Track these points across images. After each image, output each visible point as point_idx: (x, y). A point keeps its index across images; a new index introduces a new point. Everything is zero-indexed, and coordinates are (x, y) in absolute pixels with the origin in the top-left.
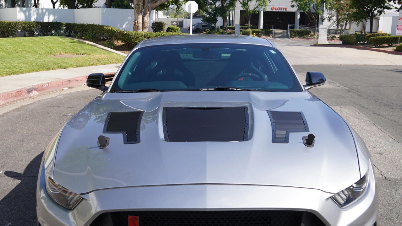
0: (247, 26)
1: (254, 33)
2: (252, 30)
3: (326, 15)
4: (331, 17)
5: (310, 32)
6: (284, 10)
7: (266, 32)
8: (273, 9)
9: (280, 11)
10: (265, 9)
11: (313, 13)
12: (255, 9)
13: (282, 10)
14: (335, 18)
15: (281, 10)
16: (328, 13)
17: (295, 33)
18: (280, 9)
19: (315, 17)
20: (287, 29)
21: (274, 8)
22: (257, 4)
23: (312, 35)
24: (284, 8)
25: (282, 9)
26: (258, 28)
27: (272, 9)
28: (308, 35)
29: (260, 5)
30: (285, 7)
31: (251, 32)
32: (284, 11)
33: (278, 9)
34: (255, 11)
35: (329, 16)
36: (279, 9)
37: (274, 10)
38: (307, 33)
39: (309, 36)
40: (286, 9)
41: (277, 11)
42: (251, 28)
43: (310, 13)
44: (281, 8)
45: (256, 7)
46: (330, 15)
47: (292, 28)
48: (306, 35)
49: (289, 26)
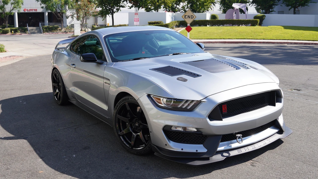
0: (5, 25)
1: (13, 31)
2: (10, 29)
3: (68, 13)
4: (73, 15)
5: (58, 27)
6: (34, 11)
7: (22, 29)
8: (25, 10)
9: (31, 12)
10: (19, 11)
11: (59, 13)
12: (11, 11)
13: (33, 11)
14: (76, 15)
15: (32, 11)
16: (70, 12)
17: (46, 29)
18: (31, 11)
19: (60, 15)
20: (38, 26)
21: (26, 10)
22: (12, 7)
23: (60, 30)
24: (34, 10)
25: (33, 10)
26: (14, 27)
27: (24, 10)
28: (57, 30)
29: (15, 7)
30: (36, 9)
31: (10, 31)
32: (35, 12)
33: (29, 10)
34: (11, 13)
35: (72, 14)
36: (30, 10)
37: (26, 12)
38: (56, 29)
39: (58, 31)
40: (36, 10)
41: (29, 12)
42: (9, 27)
43: (56, 13)
44: (32, 10)
45: (11, 9)
46: (72, 13)
47: (43, 25)
48: (55, 30)
49: (40, 24)
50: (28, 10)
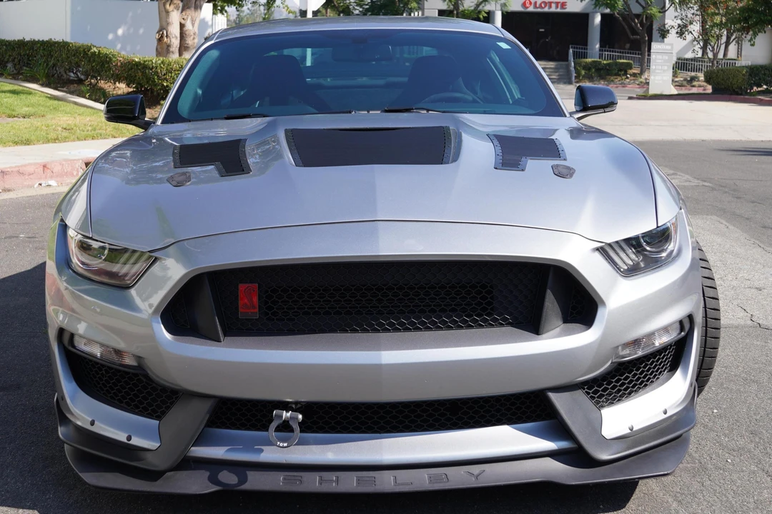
3: (672, 19)
4: (686, 26)
5: (629, 66)
6: (557, 7)
8: (528, 5)
9: (546, 9)
10: (505, 5)
11: (638, 16)
12: (478, 5)
13: (553, 9)
14: (696, 28)
15: (550, 7)
16: (677, 14)
17: (589, 69)
18: (545, 6)
19: (642, 24)
20: (566, 59)
21: (531, 3)
23: (634, 75)
24: (557, 3)
25: (553, 5)
27: (524, 4)
28: (623, 75)
30: (561, 0)
32: (559, 10)
33: (541, 4)
34: (480, 12)
35: (679, 22)
36: (543, 5)
37: (531, 9)
38: (621, 70)
39: (627, 78)
40: (563, 5)
41: (539, 10)
43: (628, 16)
44: (551, 3)
46: (682, 19)
47: (579, 55)
48: (618, 75)
49: (571, 51)
50: (538, 6)
